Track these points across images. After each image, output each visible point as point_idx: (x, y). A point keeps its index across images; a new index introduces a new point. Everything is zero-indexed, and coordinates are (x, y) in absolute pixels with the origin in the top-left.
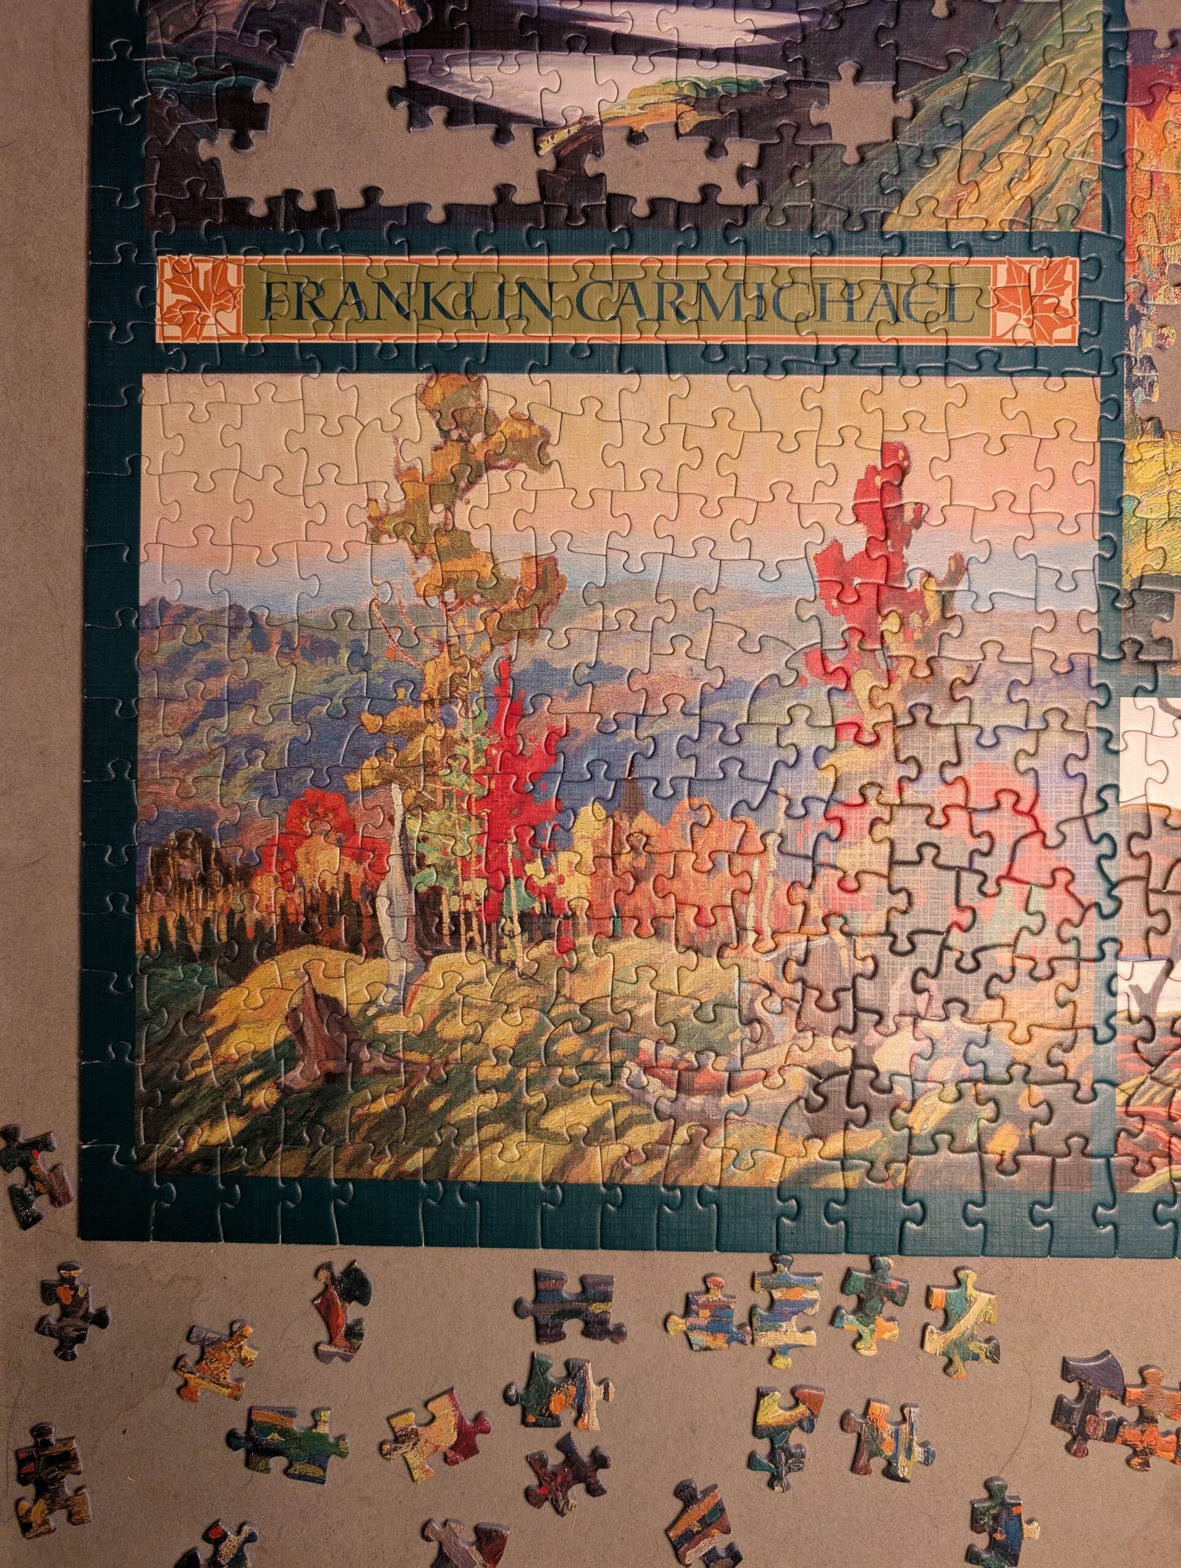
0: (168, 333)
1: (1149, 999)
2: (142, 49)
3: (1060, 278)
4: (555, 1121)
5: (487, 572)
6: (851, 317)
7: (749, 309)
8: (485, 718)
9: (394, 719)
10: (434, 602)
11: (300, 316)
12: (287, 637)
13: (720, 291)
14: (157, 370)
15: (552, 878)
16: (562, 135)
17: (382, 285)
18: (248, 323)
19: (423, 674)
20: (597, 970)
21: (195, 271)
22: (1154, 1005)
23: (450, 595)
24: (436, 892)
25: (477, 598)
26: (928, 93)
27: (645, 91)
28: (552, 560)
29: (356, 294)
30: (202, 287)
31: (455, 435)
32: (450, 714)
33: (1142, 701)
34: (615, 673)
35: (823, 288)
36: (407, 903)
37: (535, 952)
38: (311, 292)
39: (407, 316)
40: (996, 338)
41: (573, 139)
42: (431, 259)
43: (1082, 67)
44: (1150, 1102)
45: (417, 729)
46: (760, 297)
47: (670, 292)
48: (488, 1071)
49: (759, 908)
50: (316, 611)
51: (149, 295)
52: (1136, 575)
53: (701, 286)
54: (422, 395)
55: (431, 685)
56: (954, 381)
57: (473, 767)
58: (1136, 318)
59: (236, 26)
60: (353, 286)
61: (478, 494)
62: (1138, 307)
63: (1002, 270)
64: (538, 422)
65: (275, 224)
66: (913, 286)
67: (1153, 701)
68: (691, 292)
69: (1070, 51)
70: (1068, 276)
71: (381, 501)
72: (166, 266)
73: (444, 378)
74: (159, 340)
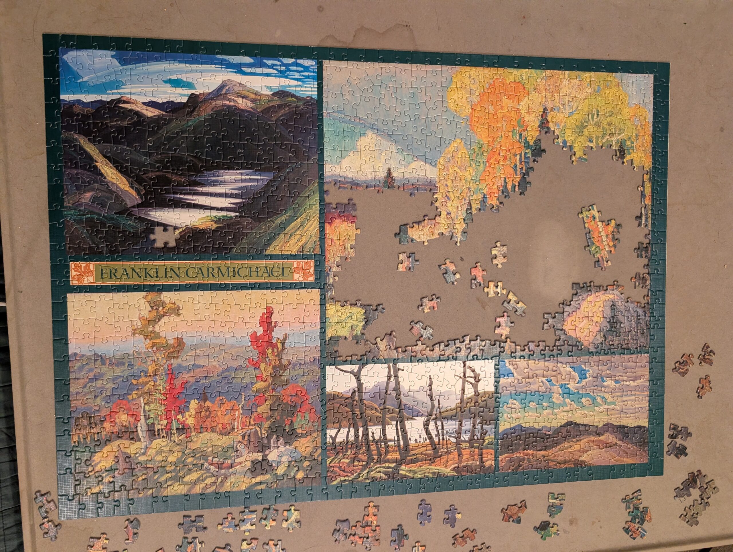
0: (74, 282)
1: (334, 439)
2: (62, 206)
3: (310, 265)
4: (187, 479)
5: (164, 342)
6: (258, 276)
7: (231, 274)
8: (165, 379)
9: (141, 381)
10: (150, 350)
11: (111, 277)
12: (111, 361)
13: (224, 270)
14: (71, 292)
15: (184, 419)
16: (181, 230)
17: (133, 269)
18: (96, 280)
19: (148, 369)
20: (197, 441)
21: (81, 266)
22: (335, 440)
23: (155, 349)
24: (153, 424)
25: (162, 349)
26: (276, 220)
27: (202, 219)
28: (181, 338)
29: (126, 272)
30: (83, 270)
31: (155, 308)
32: (156, 379)
33: (332, 367)
34: (199, 366)
35: (250, 268)
36: (145, 428)
37: (180, 438)
38: (114, 271)
39: (140, 277)
40: (294, 280)
41: (183, 231)
42: (146, 262)
43: (314, 213)
44: (335, 463)
45: (147, 383)
46: (234, 271)
47: (211, 270)
48: (169, 468)
49: (238, 423)
50: (118, 355)
51: (68, 272)
52: (329, 336)
53: (219, 268)
54: (145, 297)
55: (150, 372)
56: (284, 291)
57: (162, 392)
58: (328, 275)
59: (90, 201)
60: (125, 269)
61: (161, 323)
62: (329, 272)
63: (295, 263)
64: (177, 304)
65: (103, 253)
66: (273, 268)
67: (334, 367)
68: (216, 270)
69: (311, 209)
70: (312, 265)
71: (135, 325)
72: (72, 265)
73: (151, 293)
74: (71, 285)
